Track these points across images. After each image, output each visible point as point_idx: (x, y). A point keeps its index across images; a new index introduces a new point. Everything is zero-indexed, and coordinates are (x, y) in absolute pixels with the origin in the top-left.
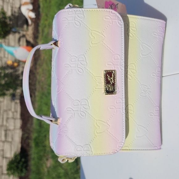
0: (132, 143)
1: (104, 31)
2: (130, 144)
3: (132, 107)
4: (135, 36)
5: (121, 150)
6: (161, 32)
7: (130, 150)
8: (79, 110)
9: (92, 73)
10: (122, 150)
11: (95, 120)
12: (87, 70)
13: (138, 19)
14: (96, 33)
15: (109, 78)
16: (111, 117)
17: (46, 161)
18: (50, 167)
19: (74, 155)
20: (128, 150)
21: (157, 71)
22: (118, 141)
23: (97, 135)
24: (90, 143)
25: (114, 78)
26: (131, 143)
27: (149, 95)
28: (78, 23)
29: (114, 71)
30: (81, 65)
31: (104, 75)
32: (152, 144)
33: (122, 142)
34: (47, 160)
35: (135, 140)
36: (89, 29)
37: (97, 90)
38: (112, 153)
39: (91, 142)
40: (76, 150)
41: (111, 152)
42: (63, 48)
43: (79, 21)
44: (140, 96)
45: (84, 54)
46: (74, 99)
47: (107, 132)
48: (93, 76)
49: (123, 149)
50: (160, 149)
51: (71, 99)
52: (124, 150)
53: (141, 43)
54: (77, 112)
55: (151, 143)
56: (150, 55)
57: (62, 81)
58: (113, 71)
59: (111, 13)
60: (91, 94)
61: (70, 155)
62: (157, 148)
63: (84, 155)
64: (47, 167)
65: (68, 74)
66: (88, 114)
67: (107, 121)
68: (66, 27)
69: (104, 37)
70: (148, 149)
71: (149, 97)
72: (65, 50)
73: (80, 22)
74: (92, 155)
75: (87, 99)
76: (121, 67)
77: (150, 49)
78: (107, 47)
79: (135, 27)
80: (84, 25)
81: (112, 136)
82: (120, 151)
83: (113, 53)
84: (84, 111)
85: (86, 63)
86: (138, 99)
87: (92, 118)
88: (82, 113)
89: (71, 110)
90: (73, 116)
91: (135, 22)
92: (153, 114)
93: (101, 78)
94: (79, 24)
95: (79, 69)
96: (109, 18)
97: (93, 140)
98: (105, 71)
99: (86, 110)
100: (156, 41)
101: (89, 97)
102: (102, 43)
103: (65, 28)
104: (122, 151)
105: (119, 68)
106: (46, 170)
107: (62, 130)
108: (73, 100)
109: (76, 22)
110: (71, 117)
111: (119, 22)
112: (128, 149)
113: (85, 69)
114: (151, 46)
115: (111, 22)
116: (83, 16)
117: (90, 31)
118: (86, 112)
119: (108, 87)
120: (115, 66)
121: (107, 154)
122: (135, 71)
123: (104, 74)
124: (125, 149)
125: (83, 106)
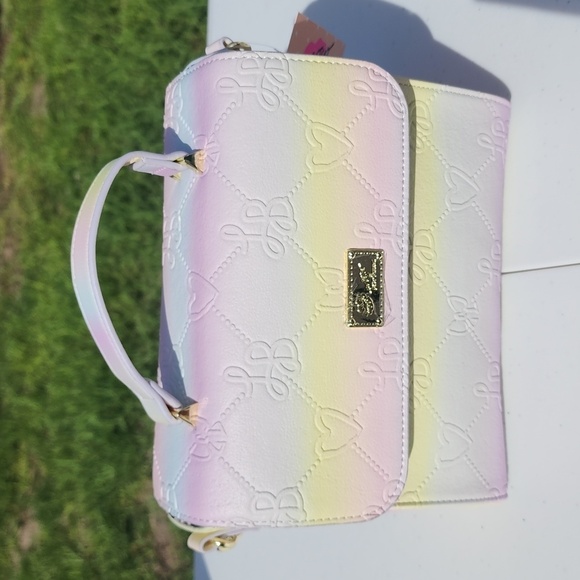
0: (426, 481)
1: (350, 126)
2: (422, 485)
3: (426, 367)
4: (428, 144)
5: (395, 505)
6: (500, 135)
7: (421, 503)
8: (267, 375)
9: (310, 255)
10: (399, 504)
11: (318, 409)
12: (295, 248)
13: (435, 94)
14: (326, 131)
15: (363, 275)
16: (367, 398)
17: (15, 529)
18: (32, 549)
19: (244, 523)
20: (414, 503)
21: (492, 255)
22: (385, 478)
23: (320, 455)
24: (299, 485)
25: (378, 274)
26: (424, 482)
27: (473, 329)
28: (272, 98)
29: (380, 252)
30: (278, 230)
31: (349, 265)
32: (484, 483)
33: (399, 482)
34: (21, 523)
35: (434, 471)
36: (304, 119)
37: (324, 309)
38: (366, 518)
39: (303, 479)
40: (253, 509)
41: (364, 513)
42: (220, 175)
43: (275, 90)
44: (448, 331)
45: (289, 196)
46: (252, 340)
47: (353, 447)
48: (314, 266)
49: (401, 501)
50: (506, 496)
51: (242, 338)
52: (404, 504)
53: (447, 167)
54: (261, 381)
55: (481, 479)
56: (473, 205)
57: (212, 281)
58: (375, 251)
59: (370, 73)
60: (308, 324)
61: (233, 525)
62: (497, 495)
63: (279, 524)
64: (19, 549)
65: (233, 256)
66: (294, 387)
67: (354, 414)
68: (233, 106)
69: (350, 146)
70: (473, 498)
71: (472, 335)
72: (224, 180)
73: (280, 95)
74: (305, 524)
75: (294, 339)
76: (400, 242)
77: (474, 186)
78: (358, 178)
79: (426, 116)
80: (290, 104)
81: (367, 460)
82: (393, 508)
83: (376, 196)
84: (284, 379)
85: (292, 224)
86: (444, 341)
87: (308, 401)
88: (276, 384)
89: (241, 373)
90: (247, 395)
91: (427, 103)
92: (484, 389)
93: (340, 275)
94: (274, 100)
95: (270, 241)
96: (366, 88)
97: (308, 474)
98: (353, 251)
99: (290, 375)
100: (488, 162)
101: (298, 334)
102: (344, 163)
103: (229, 112)
104: (398, 507)
105: (393, 244)
106: (16, 558)
107: (207, 441)
108: (247, 342)
109: (265, 93)
110: (241, 397)
111: (395, 101)
112: (417, 501)
113: (290, 242)
114: (475, 176)
115: (372, 101)
116: (286, 76)
117: (309, 123)
118: (288, 383)
119: (359, 303)
120: (382, 239)
121: (352, 520)
122: (432, 255)
123: (349, 260)
124: (406, 501)
125: (282, 361)
